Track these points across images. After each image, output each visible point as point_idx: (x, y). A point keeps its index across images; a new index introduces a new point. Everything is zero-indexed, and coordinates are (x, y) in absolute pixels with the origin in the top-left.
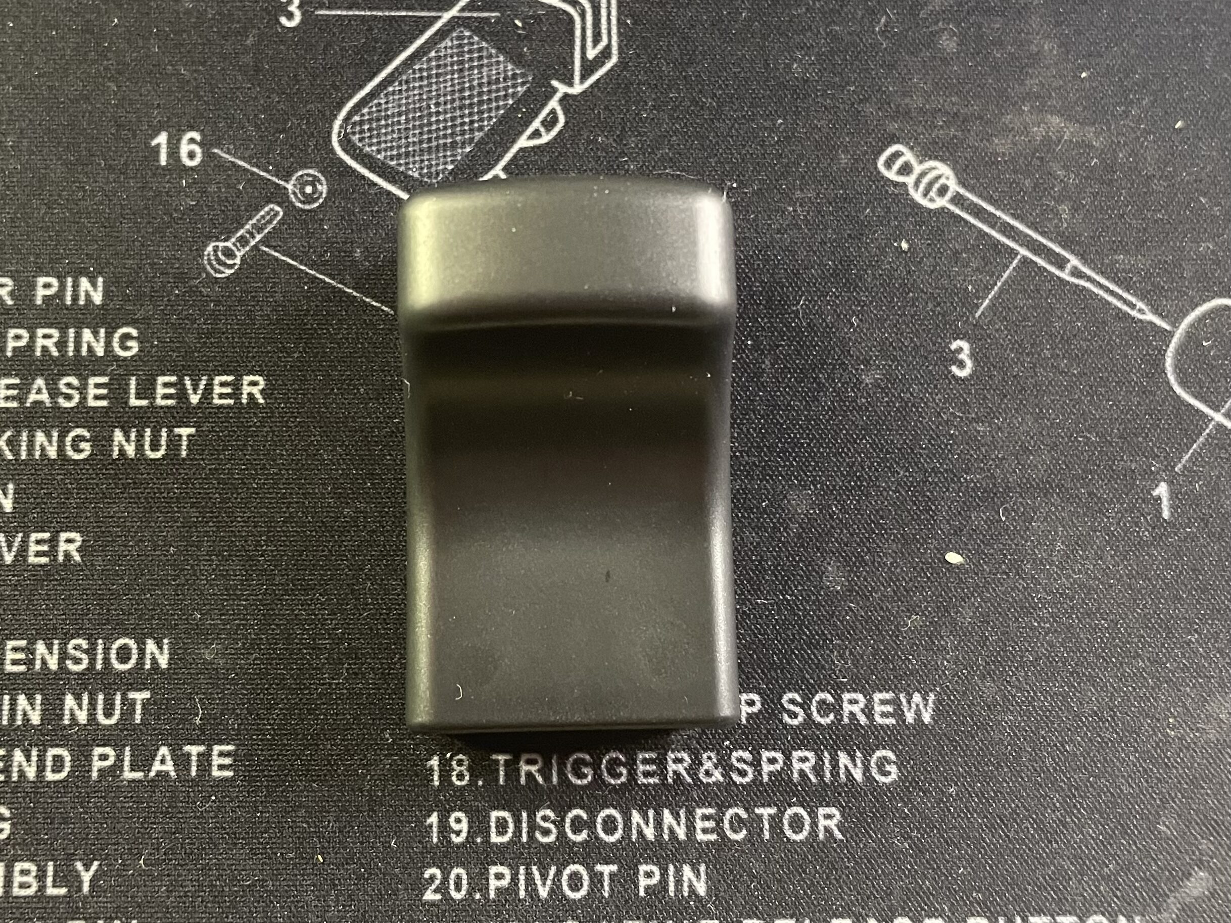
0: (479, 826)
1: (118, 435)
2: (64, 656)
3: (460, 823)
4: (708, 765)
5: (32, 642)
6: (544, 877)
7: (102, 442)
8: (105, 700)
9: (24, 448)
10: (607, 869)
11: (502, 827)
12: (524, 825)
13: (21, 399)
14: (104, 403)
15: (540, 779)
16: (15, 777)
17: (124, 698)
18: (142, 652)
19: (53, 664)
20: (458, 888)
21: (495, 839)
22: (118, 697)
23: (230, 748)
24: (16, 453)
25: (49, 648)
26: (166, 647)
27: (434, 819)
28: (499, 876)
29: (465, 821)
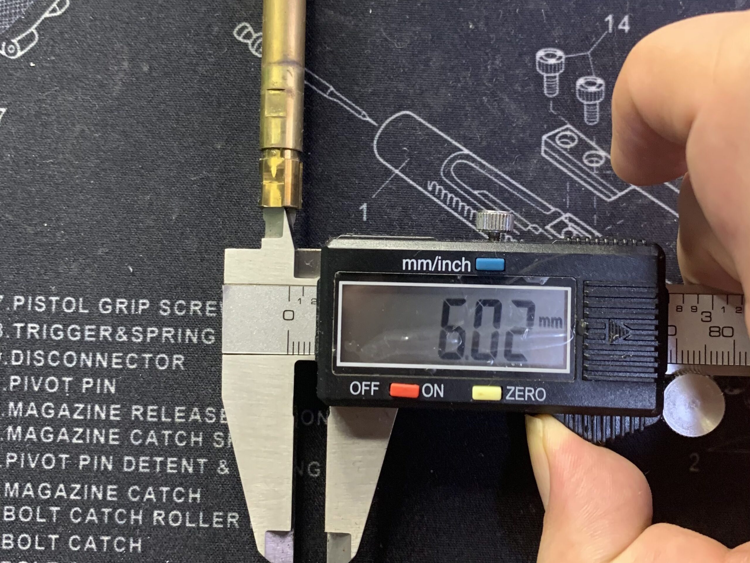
4: (121, 333)
6: (37, 383)
10: (67, 379)
11: (17, 357)
12: (29, 358)
15: (37, 336)
21: (14, 363)
28: (15, 380)
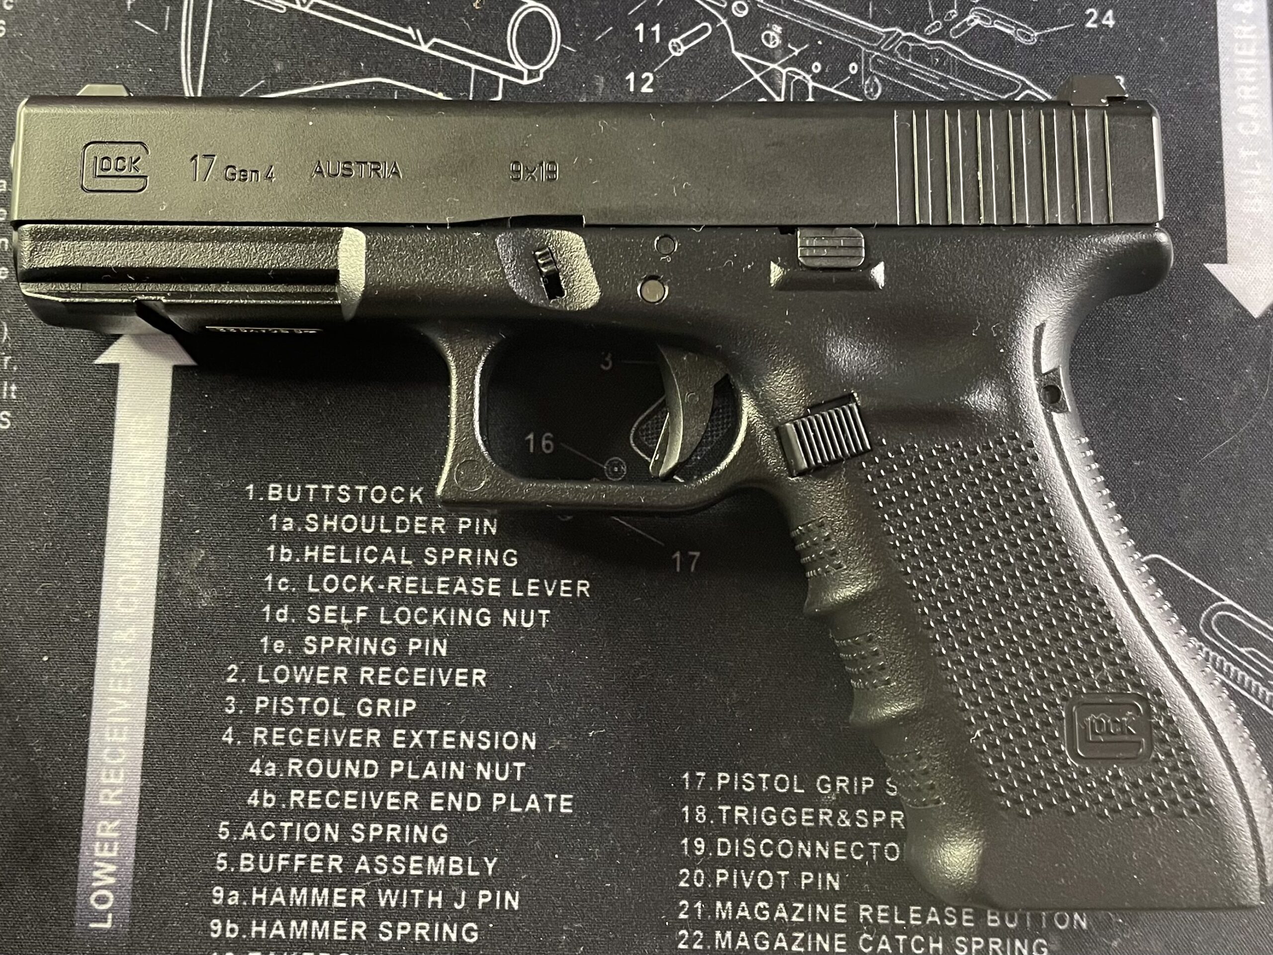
0: (711, 846)
1: (506, 613)
2: (477, 740)
3: (700, 844)
4: (843, 817)
5: (458, 732)
6: (748, 878)
7: (497, 616)
8: (500, 767)
9: (452, 618)
10: (783, 874)
11: (724, 847)
12: (737, 847)
13: (451, 589)
14: (498, 594)
15: (746, 821)
16: (450, 809)
17: (510, 766)
18: (521, 739)
19: (470, 745)
20: (699, 881)
21: (720, 853)
22: (507, 765)
23: (571, 796)
24: (448, 622)
25: (468, 735)
26: (534, 737)
27: (685, 841)
28: (722, 875)
29: (703, 842)
